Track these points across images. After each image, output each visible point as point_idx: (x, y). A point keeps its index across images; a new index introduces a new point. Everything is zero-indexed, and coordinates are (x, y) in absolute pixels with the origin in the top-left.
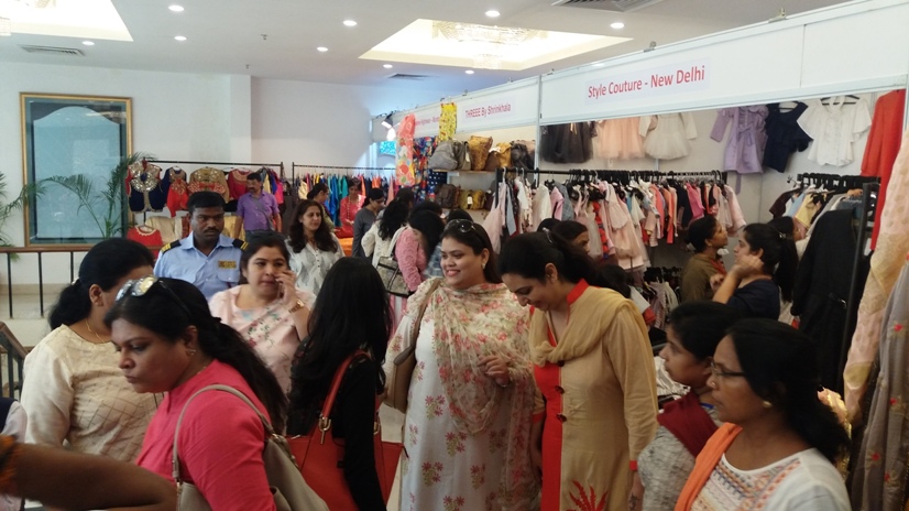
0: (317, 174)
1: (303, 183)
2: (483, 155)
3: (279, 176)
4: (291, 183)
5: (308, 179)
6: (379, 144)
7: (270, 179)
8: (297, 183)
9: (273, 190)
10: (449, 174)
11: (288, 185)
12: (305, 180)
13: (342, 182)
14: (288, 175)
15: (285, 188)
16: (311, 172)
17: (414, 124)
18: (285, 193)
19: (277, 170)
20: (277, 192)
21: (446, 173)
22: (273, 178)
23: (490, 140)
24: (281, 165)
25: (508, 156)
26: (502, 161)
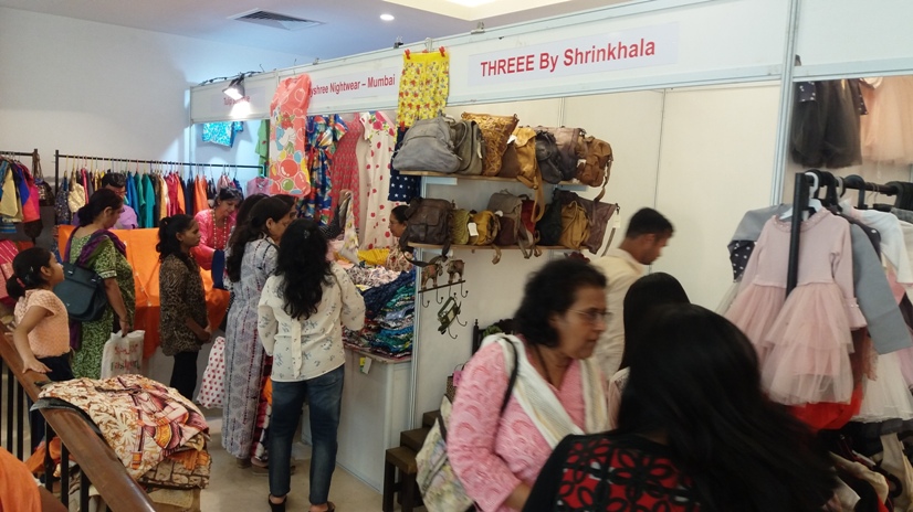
0: (99, 169)
1: (76, 185)
2: (500, 148)
3: (31, 173)
4: (52, 184)
5: (83, 177)
6: (201, 126)
7: (15, 178)
8: (67, 186)
9: (22, 196)
10: (425, 182)
11: (48, 189)
12: (80, 181)
13: (144, 181)
14: (47, 171)
15: (42, 194)
16: (90, 167)
17: (309, 92)
18: (42, 203)
19: (27, 162)
20: (30, 200)
21: (418, 178)
22: (21, 176)
23: (515, 121)
24: (35, 155)
25: (532, 150)
26: (522, 159)
